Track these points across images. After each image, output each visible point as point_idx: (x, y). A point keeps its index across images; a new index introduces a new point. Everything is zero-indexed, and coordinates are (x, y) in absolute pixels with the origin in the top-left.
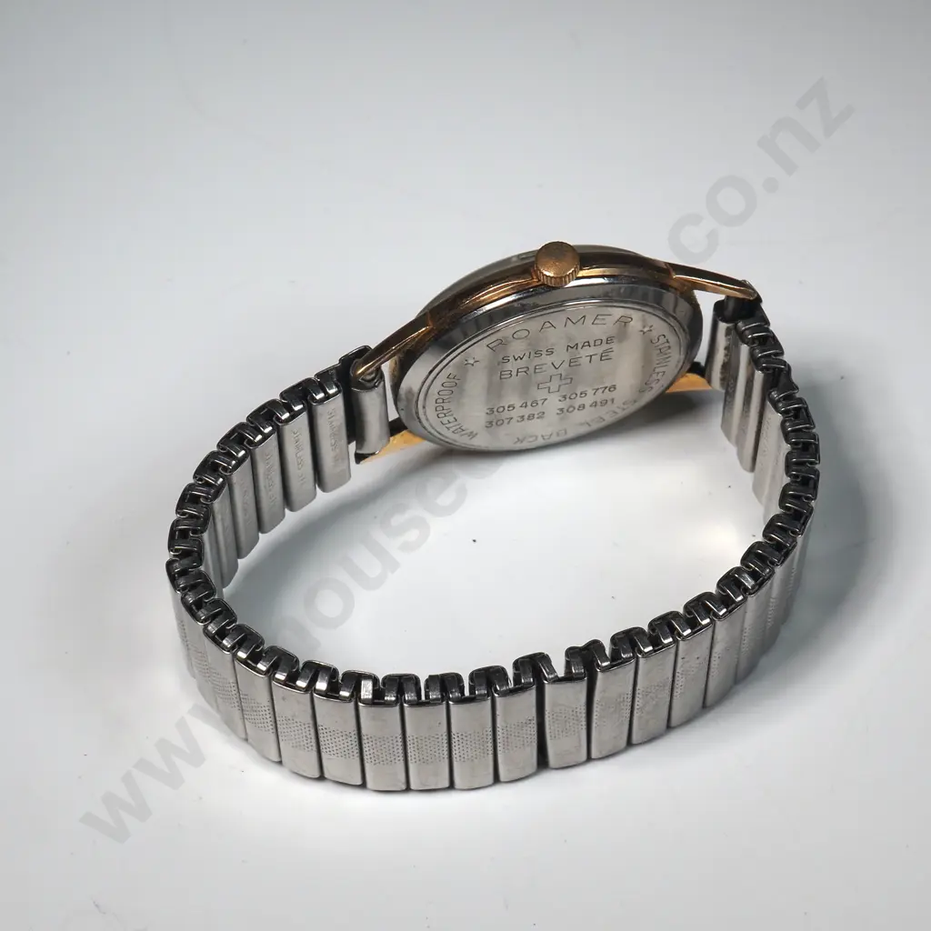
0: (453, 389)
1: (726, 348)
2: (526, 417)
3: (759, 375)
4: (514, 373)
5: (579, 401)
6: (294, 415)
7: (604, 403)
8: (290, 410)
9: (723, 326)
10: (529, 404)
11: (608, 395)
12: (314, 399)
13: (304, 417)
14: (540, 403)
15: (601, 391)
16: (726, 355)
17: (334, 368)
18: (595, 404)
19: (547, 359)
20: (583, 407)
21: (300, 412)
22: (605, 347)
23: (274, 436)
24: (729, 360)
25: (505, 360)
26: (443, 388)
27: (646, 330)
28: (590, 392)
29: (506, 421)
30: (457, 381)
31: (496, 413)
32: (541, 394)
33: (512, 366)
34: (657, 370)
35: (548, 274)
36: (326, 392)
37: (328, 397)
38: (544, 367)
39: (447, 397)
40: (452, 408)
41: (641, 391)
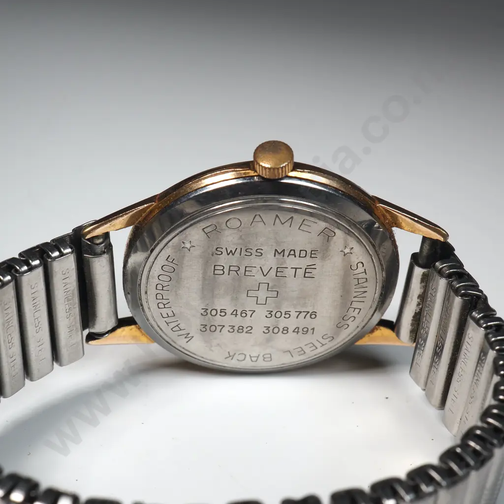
0: (171, 275)
1: (419, 297)
2: (236, 328)
3: (458, 301)
4: (226, 271)
5: (283, 323)
6: (32, 268)
7: (306, 331)
8: (28, 264)
9: (418, 271)
10: (239, 313)
11: (308, 322)
12: (50, 257)
13: (40, 271)
14: (249, 313)
15: (303, 314)
16: (418, 304)
17: (68, 235)
18: (296, 331)
19: (256, 261)
20: (286, 330)
21: (36, 267)
22: (308, 261)
23: (12, 284)
24: (421, 309)
25: (218, 251)
26: (162, 272)
27: (347, 251)
28: (294, 314)
29: (219, 328)
30: (174, 266)
31: (209, 315)
32: (250, 304)
33: (224, 260)
34: (355, 305)
35: (263, 165)
36: (60, 251)
37: (62, 255)
38: (254, 270)
39: (166, 284)
40: (171, 299)
41: (339, 327)
